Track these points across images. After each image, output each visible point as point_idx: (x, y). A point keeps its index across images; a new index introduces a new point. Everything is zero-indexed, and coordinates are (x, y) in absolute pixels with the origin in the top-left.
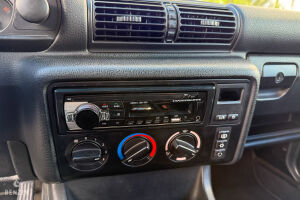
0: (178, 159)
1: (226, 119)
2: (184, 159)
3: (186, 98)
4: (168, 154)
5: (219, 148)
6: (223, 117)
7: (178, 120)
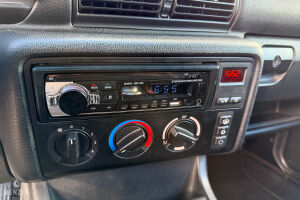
0: (176, 149)
1: (228, 103)
2: (182, 148)
3: (187, 78)
4: (165, 143)
5: (220, 135)
6: (226, 100)
7: (177, 103)
